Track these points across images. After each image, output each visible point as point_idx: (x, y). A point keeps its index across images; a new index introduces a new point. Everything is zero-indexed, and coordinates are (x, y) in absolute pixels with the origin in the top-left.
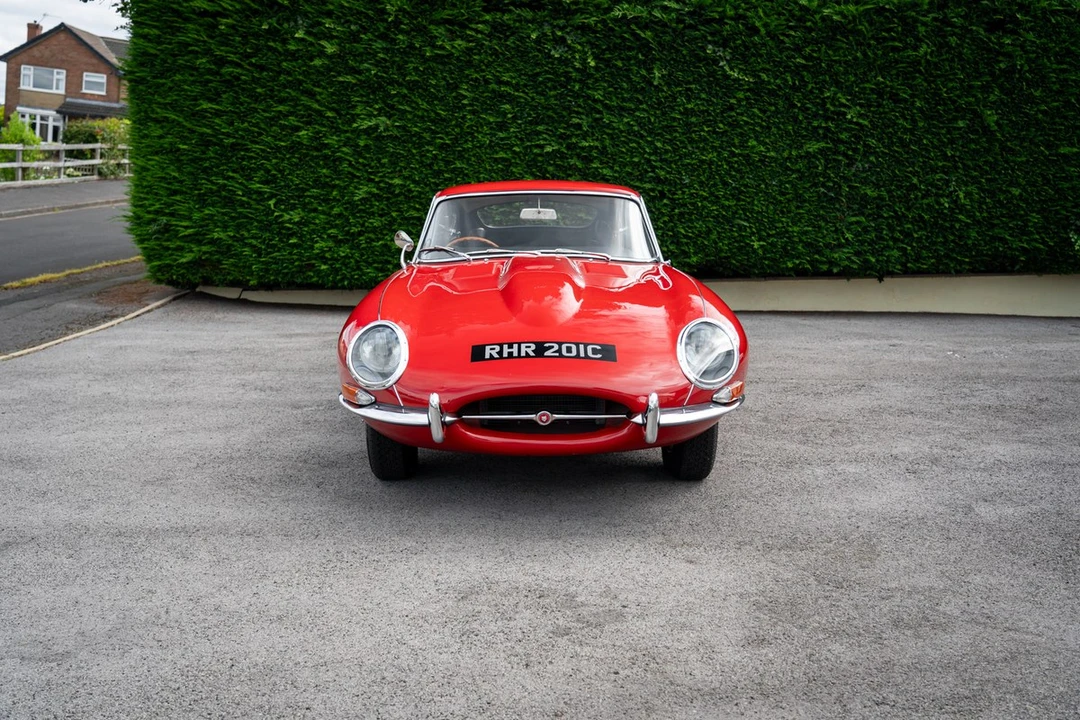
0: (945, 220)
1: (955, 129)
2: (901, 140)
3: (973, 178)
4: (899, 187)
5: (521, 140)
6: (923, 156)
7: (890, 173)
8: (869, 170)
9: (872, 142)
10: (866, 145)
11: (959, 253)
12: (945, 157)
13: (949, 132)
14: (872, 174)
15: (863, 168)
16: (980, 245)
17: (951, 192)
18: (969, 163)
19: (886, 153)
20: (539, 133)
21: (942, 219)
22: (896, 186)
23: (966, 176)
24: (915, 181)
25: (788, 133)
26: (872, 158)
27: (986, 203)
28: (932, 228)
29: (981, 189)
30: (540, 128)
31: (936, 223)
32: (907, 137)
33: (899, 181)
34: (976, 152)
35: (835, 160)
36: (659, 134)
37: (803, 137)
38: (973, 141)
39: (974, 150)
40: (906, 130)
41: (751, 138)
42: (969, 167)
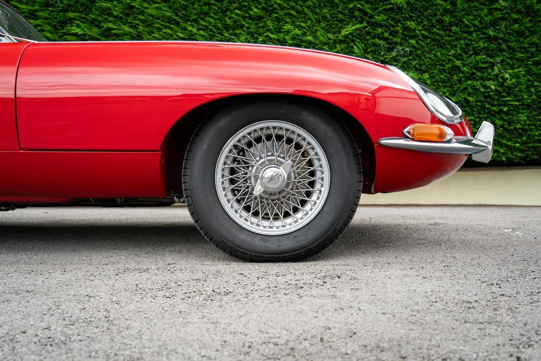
0: (493, 105)
1: (496, 9)
2: (441, 22)
3: (518, 60)
4: (442, 71)
5: (55, 27)
6: (465, 39)
7: (432, 56)
8: (410, 55)
9: (411, 24)
10: (406, 28)
11: (510, 140)
12: (489, 39)
13: (490, 13)
14: (414, 59)
15: (405, 52)
16: (531, 130)
17: (497, 76)
18: (513, 44)
19: (426, 37)
20: (71, 21)
21: (489, 103)
22: (440, 71)
23: (511, 58)
24: (458, 63)
25: (324, 17)
26: (413, 42)
27: (534, 86)
28: (479, 113)
29: (528, 72)
30: (71, 15)
31: (484, 108)
32: (447, 19)
33: (441, 65)
34: (520, 33)
35: (374, 44)
36: (194, 20)
37: (341, 21)
38: (515, 21)
39: (518, 32)
40: (446, 12)
41: (287, 22)
42: (514, 50)
